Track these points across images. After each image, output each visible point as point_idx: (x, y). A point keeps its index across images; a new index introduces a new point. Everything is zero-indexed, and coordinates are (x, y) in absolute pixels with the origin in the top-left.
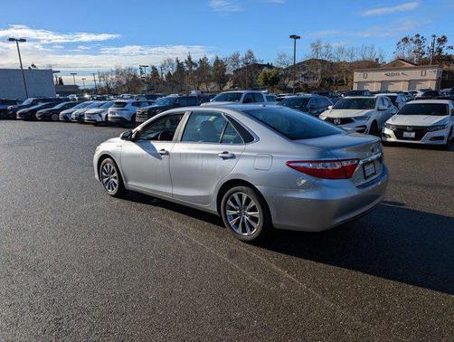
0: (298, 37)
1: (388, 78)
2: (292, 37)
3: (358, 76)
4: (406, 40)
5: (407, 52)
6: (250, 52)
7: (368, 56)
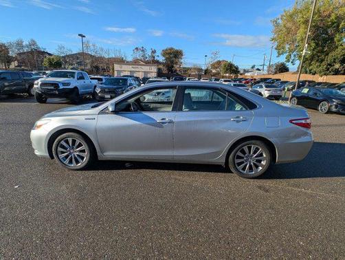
0: (84, 36)
1: (133, 69)
2: (80, 35)
3: (117, 67)
4: (137, 49)
5: (139, 55)
6: (34, 41)
7: (118, 55)
